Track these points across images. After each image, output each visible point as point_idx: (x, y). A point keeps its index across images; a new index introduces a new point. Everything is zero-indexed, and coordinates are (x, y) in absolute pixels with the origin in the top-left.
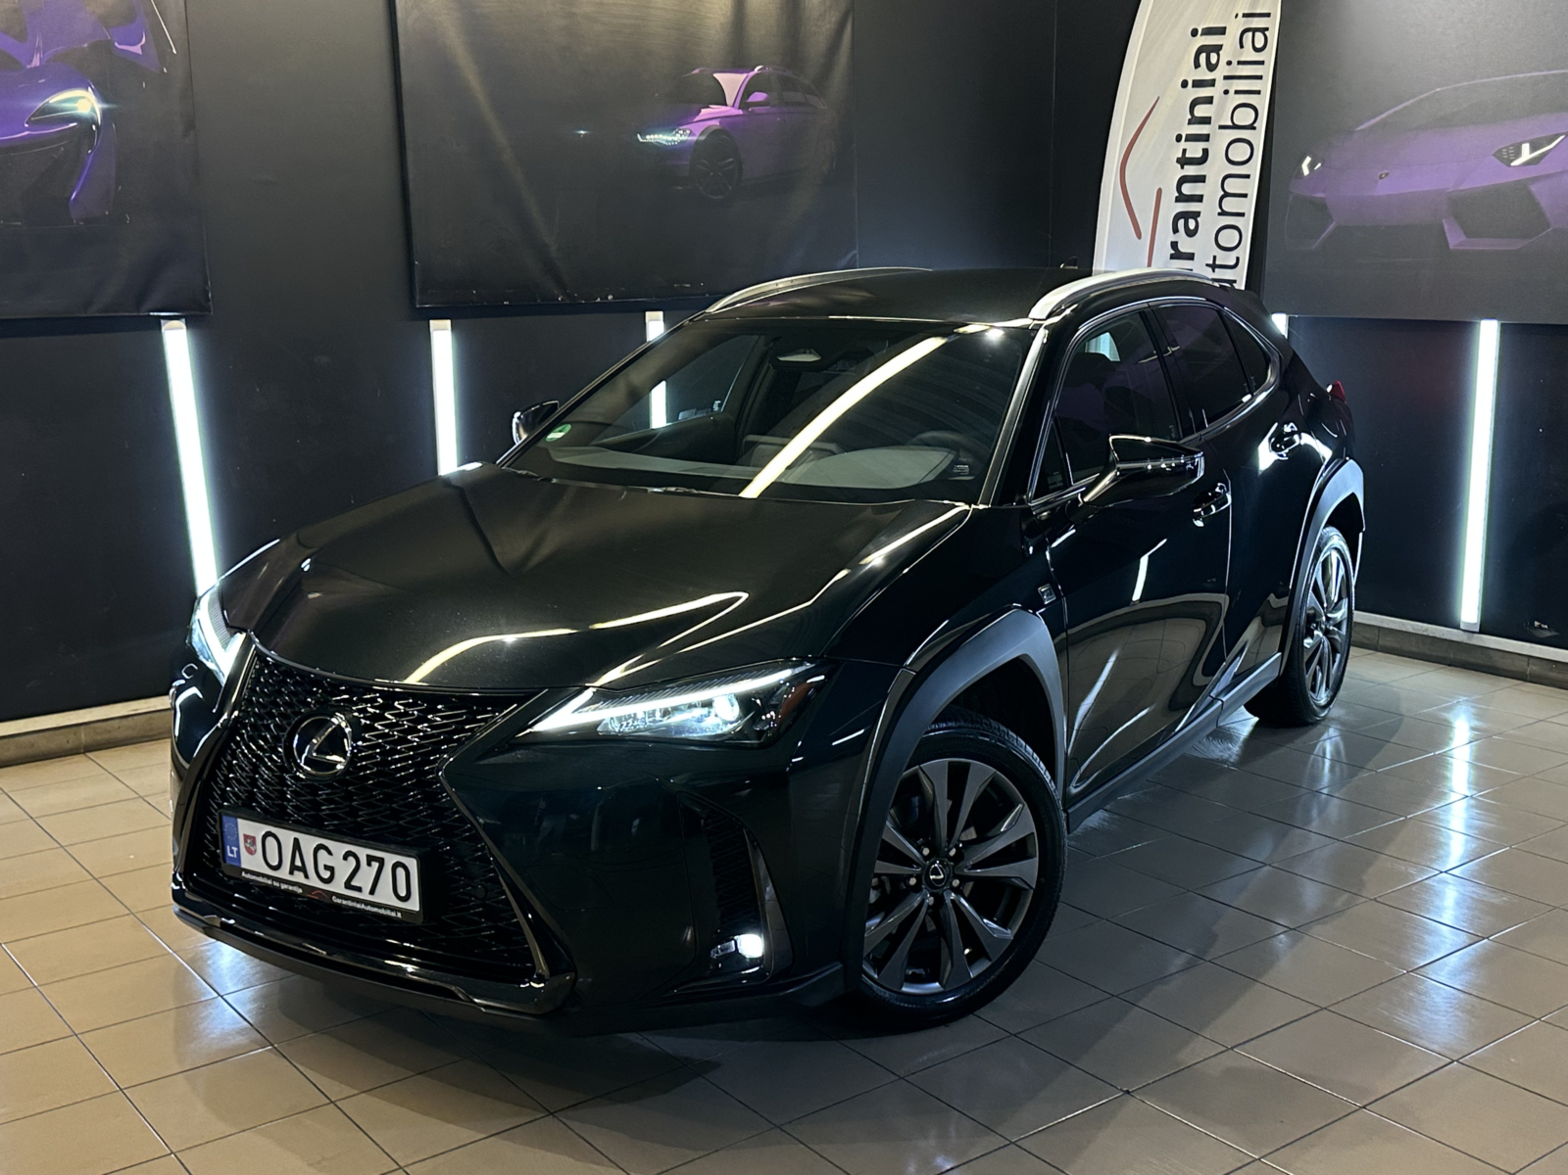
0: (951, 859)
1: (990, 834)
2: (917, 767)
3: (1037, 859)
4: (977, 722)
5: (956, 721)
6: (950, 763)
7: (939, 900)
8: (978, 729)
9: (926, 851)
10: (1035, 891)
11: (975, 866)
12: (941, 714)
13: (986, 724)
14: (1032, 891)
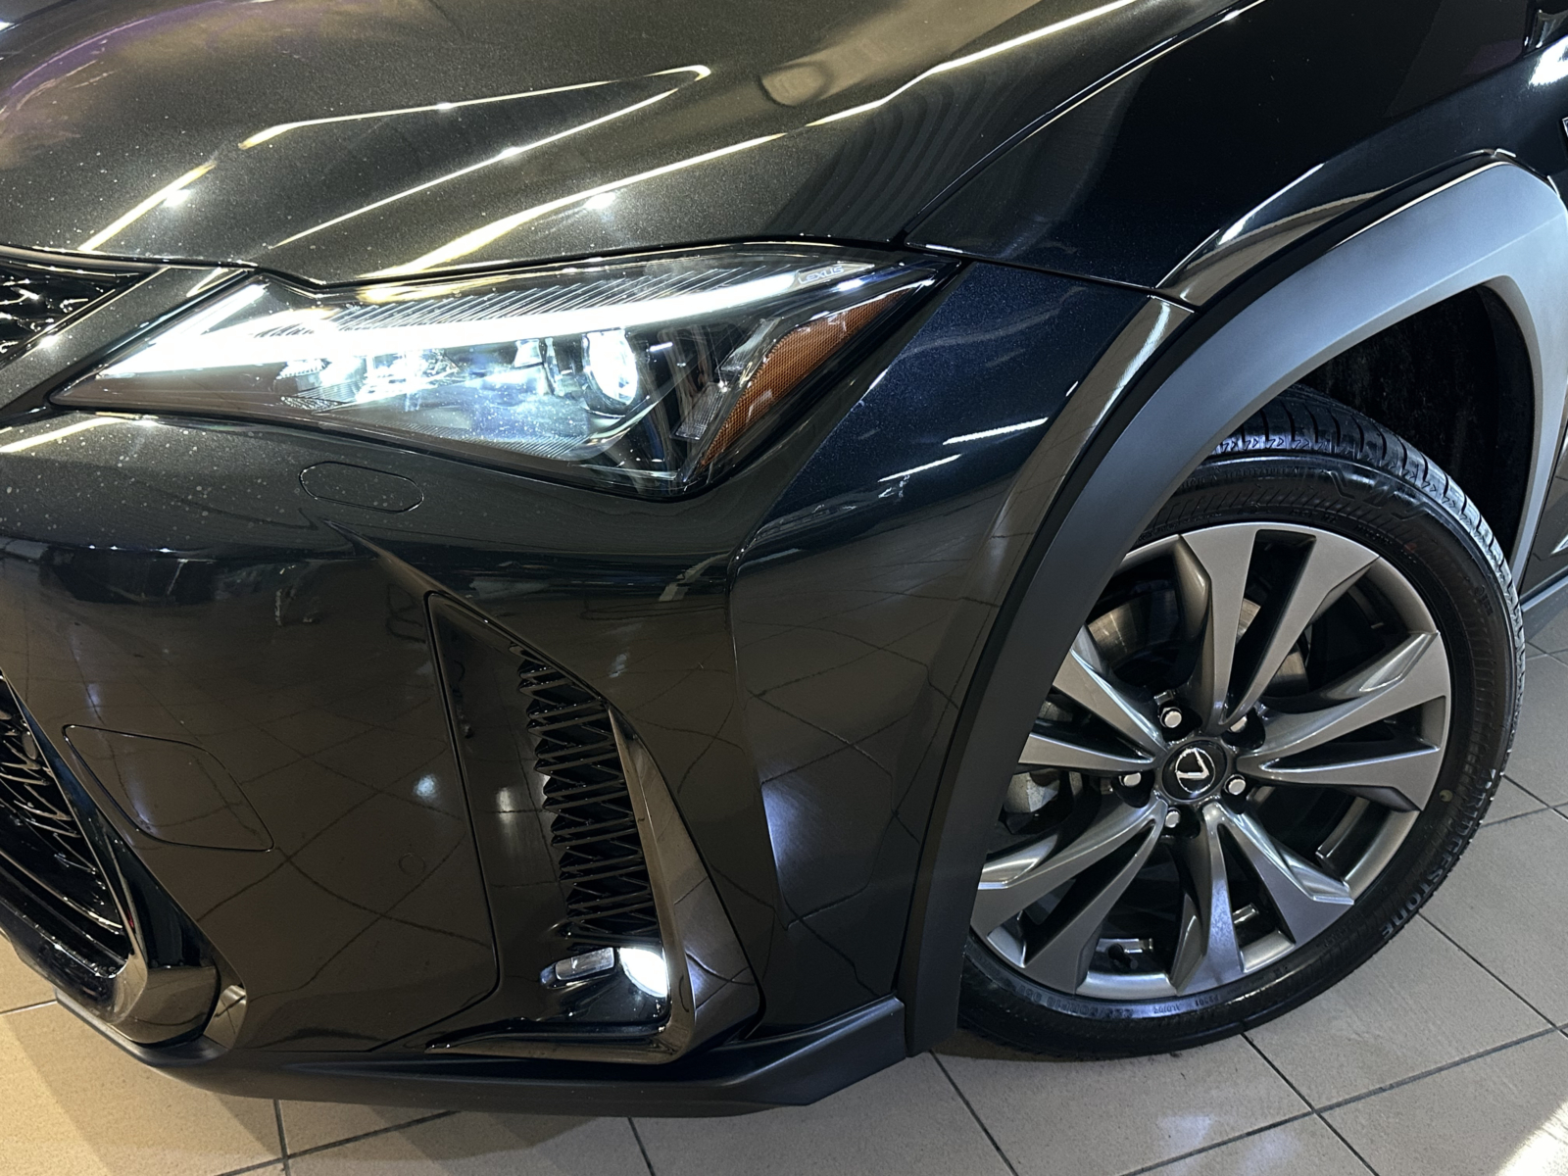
0: (1232, 739)
1: (1335, 693)
2: (1176, 536)
3: (1439, 750)
4: (1351, 441)
5: (1294, 431)
6: (1260, 534)
7: (1191, 820)
8: (1350, 457)
9: (1173, 719)
10: (1422, 814)
11: (1289, 762)
12: (1261, 413)
13: (1373, 446)
14: (1416, 814)
